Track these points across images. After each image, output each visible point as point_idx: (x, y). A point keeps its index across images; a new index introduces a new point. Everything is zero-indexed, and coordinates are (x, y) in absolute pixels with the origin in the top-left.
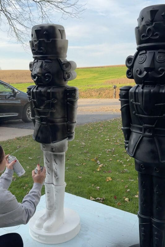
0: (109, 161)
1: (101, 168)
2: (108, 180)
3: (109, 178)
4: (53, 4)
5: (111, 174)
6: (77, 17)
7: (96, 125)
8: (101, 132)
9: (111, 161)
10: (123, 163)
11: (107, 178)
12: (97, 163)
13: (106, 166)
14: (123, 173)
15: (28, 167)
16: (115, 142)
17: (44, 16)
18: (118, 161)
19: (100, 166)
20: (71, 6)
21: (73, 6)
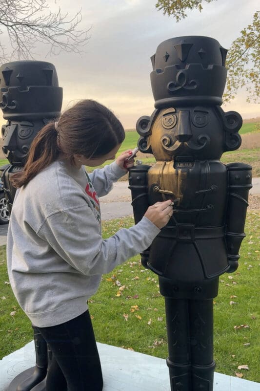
0: (135, 280)
1: (122, 291)
2: (133, 311)
3: (134, 307)
4: (36, 30)
5: (138, 301)
6: (76, 50)
7: (113, 224)
9: (137, 279)
10: (156, 282)
11: (132, 307)
12: (116, 285)
13: (129, 288)
14: (157, 297)
15: (4, 298)
17: (21, 49)
18: (148, 279)
19: (120, 288)
20: (66, 33)
21: (68, 33)
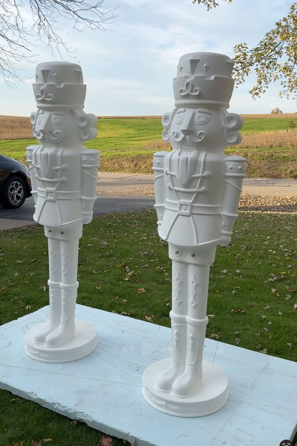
0: (144, 268)
1: (130, 276)
2: (140, 292)
3: (141, 289)
4: (59, 3)
5: (145, 285)
6: (101, 27)
7: (127, 216)
8: (135, 227)
9: (146, 267)
10: (164, 271)
11: (138, 289)
12: (125, 271)
13: (138, 274)
15: (16, 274)
16: (156, 242)
17: (41, 24)
18: (158, 268)
19: (129, 274)
20: (91, 10)
21: (93, 9)
